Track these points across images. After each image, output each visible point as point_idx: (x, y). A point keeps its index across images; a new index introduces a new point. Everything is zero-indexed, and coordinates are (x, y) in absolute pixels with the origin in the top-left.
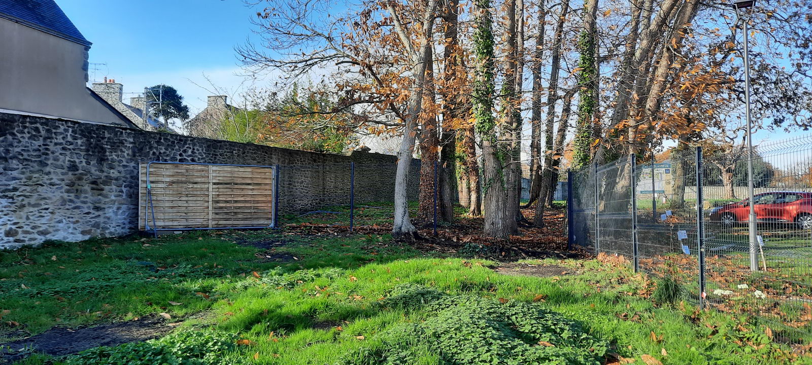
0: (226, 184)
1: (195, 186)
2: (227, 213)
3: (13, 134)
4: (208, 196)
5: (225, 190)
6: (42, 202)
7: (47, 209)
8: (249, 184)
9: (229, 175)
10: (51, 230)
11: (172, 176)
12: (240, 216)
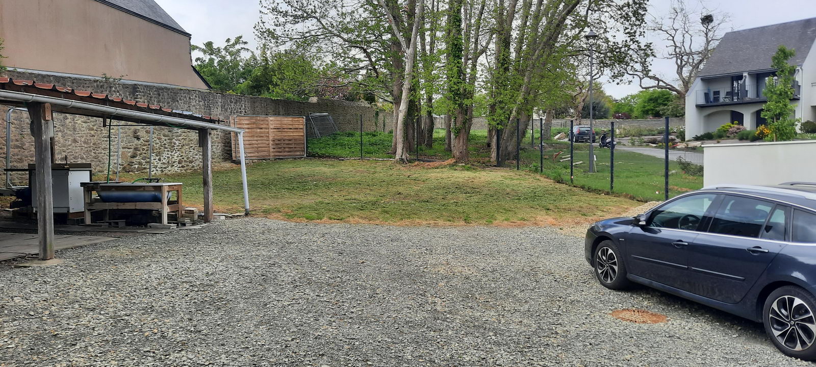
0: (278, 129)
1: (261, 130)
2: (280, 148)
3: (178, 101)
4: (268, 137)
5: (277, 133)
6: (190, 143)
7: (192, 147)
8: (290, 129)
9: (280, 123)
10: (194, 160)
11: (248, 124)
12: (287, 149)
